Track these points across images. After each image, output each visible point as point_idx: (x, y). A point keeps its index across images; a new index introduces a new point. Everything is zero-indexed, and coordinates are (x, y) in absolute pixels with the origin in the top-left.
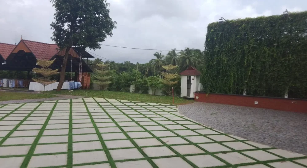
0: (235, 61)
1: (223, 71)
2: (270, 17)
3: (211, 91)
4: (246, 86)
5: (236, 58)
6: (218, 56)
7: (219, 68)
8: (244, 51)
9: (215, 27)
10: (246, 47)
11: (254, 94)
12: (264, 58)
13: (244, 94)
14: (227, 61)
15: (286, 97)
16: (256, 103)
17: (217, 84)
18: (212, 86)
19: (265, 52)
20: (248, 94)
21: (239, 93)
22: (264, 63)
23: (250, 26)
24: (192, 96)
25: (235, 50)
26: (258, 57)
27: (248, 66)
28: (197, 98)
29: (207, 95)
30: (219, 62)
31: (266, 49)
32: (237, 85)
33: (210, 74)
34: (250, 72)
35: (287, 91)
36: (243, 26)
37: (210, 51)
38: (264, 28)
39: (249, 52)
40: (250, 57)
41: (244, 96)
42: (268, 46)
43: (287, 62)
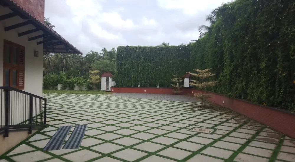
0: (134, 69)
1: (127, 75)
2: (150, 47)
3: (121, 86)
4: (140, 82)
5: (134, 68)
6: (124, 66)
7: (125, 72)
8: (138, 63)
9: (122, 49)
10: (139, 62)
11: (143, 86)
12: (148, 67)
13: (139, 87)
14: (130, 69)
15: (158, 87)
16: (145, 91)
17: (124, 82)
18: (122, 83)
19: (148, 65)
20: (140, 86)
21: (136, 86)
22: (148, 70)
23: (141, 51)
24: (110, 90)
25: (133, 63)
26: (145, 67)
27: (141, 72)
28: (113, 90)
29: (119, 88)
30: (125, 69)
31: (149, 63)
32: (135, 82)
33: (120, 76)
34: (141, 75)
35: (158, 84)
36: (137, 50)
37: (119, 62)
38: (147, 52)
39: (141, 65)
40: (141, 67)
41: (139, 88)
42: (149, 62)
43: (158, 70)
